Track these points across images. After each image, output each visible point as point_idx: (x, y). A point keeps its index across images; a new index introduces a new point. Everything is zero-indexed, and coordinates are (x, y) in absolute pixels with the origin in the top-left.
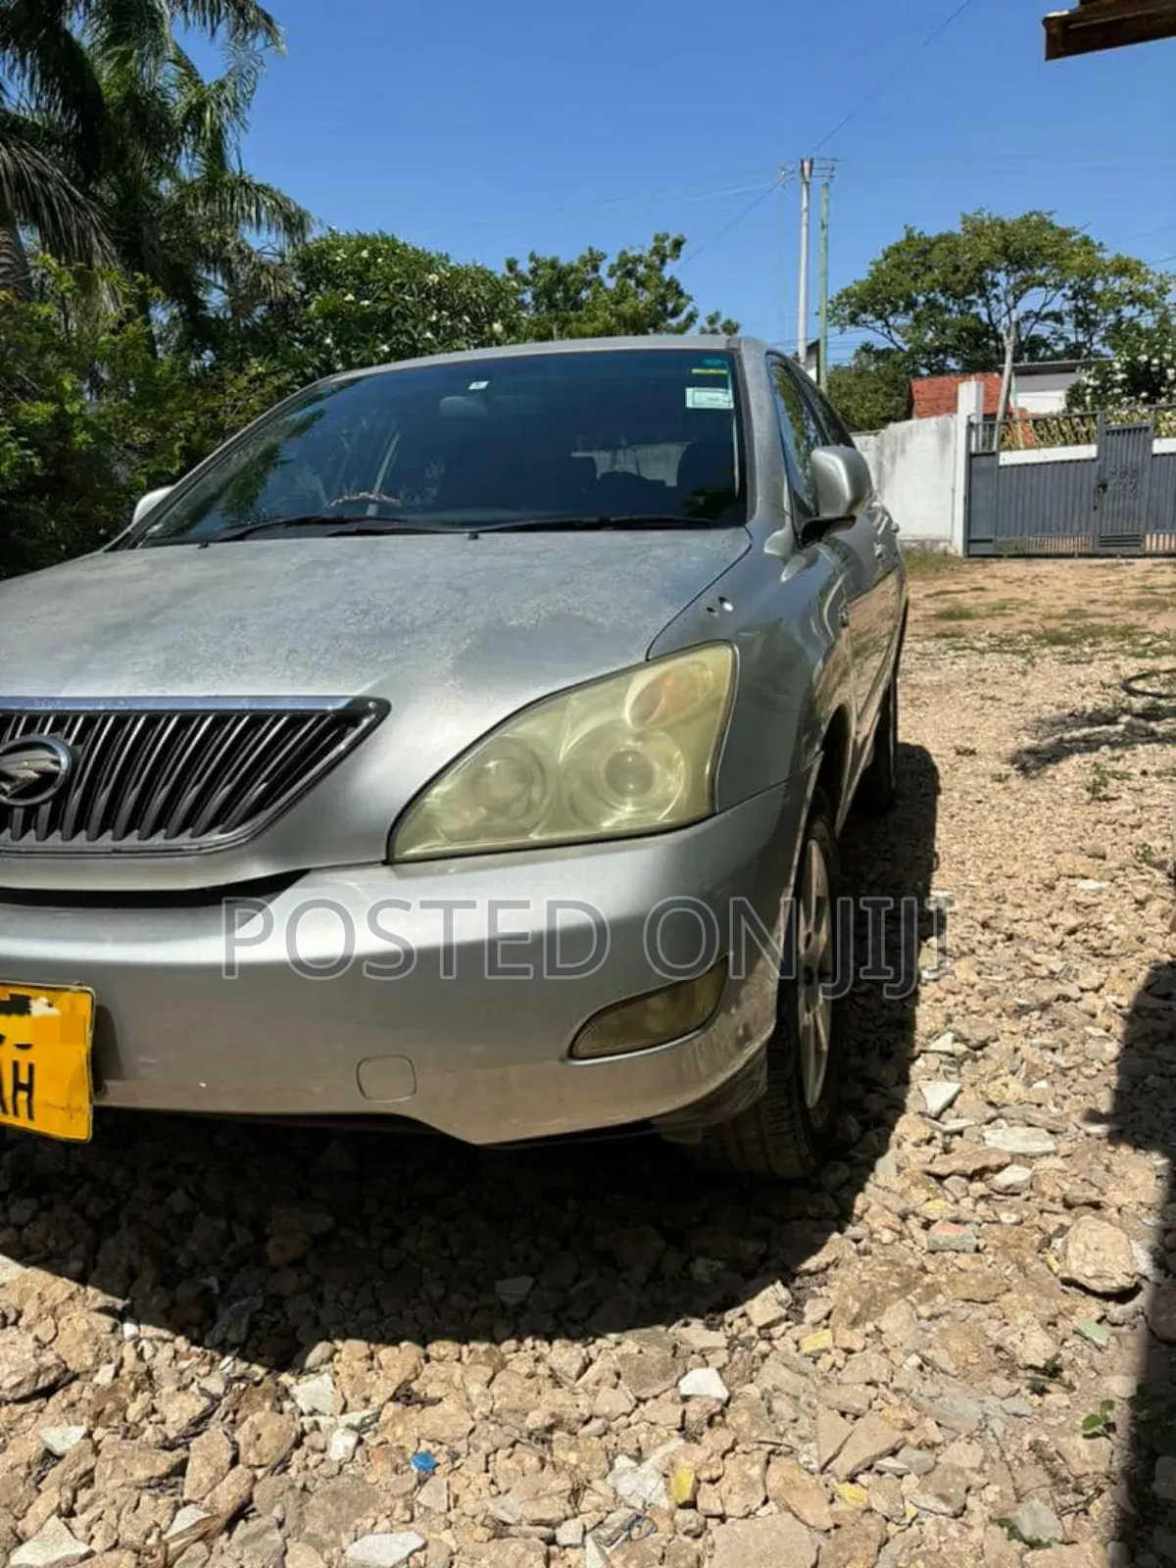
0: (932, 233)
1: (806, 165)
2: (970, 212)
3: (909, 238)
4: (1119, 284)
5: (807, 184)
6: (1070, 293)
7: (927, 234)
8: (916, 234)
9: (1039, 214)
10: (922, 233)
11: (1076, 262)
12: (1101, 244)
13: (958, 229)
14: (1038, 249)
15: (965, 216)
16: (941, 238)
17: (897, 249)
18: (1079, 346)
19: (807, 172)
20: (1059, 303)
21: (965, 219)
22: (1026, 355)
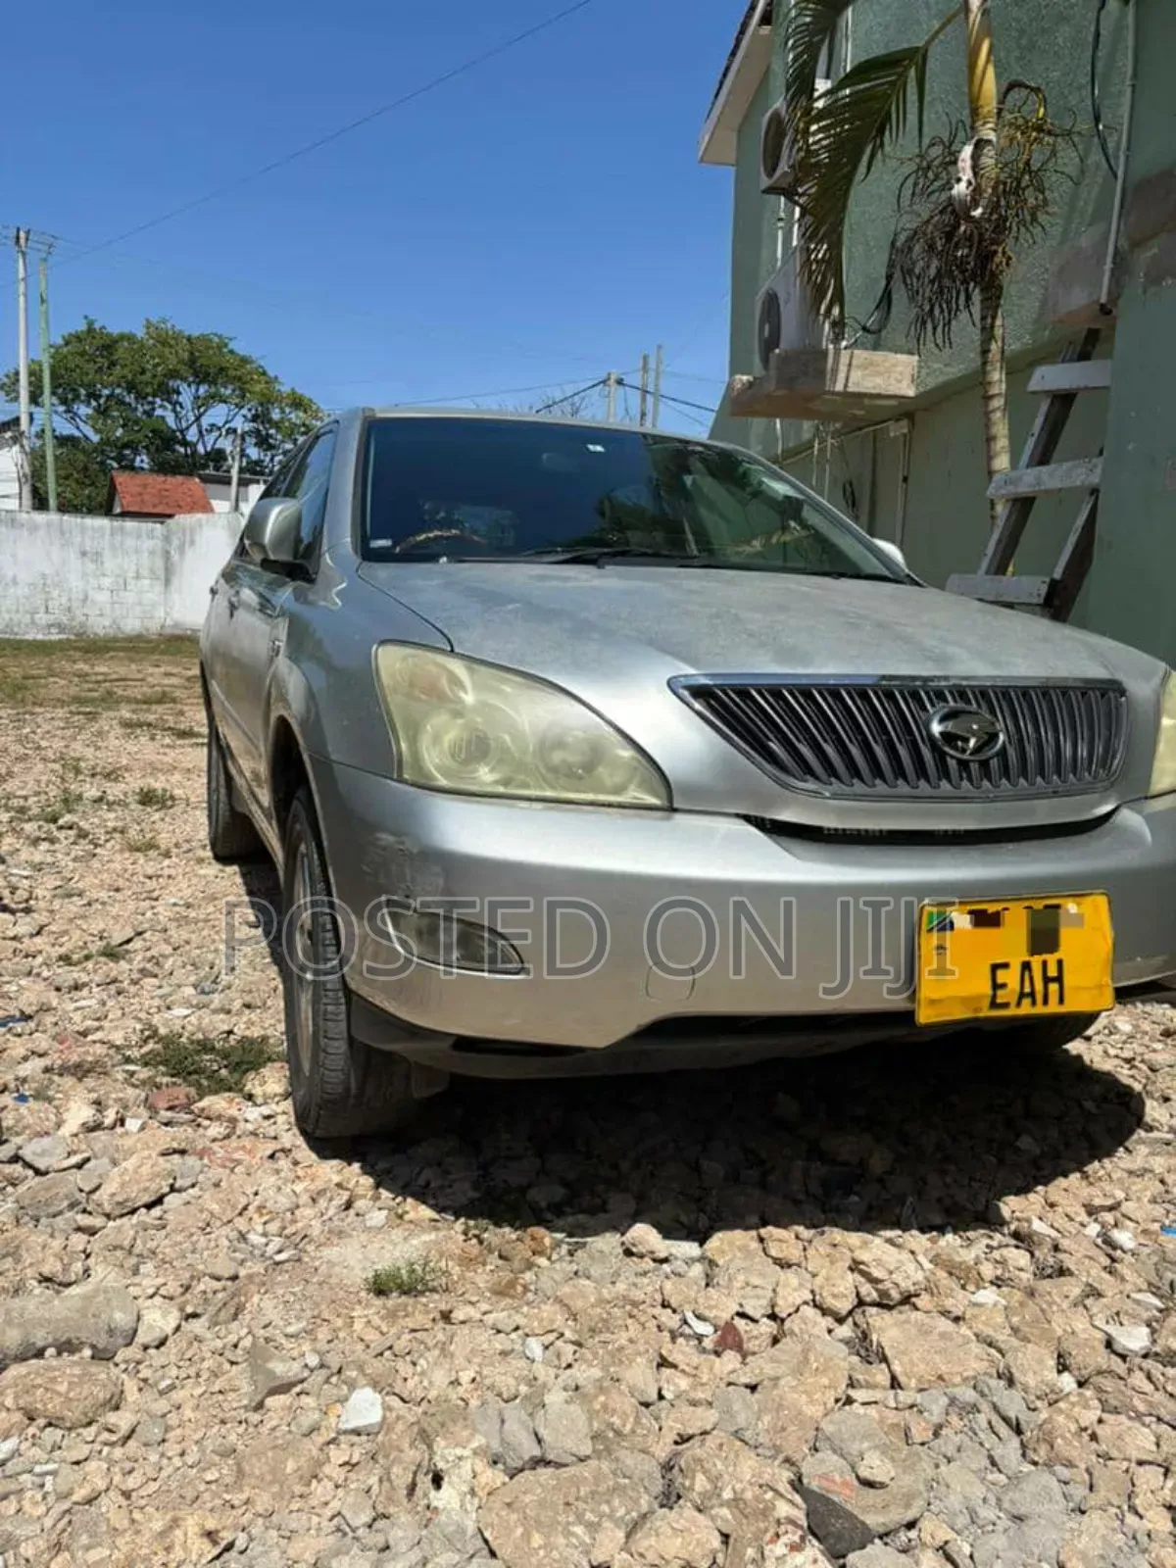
0: (115, 329)
1: (22, 235)
2: (154, 320)
3: (90, 330)
4: (296, 417)
5: (24, 254)
6: (249, 416)
7: (109, 330)
8: (97, 326)
9: (220, 337)
10: (104, 327)
11: (258, 388)
12: (276, 378)
13: (140, 333)
14: (222, 369)
15: (148, 320)
16: (122, 337)
17: (78, 338)
18: (259, 462)
19: (22, 241)
20: (240, 425)
21: (148, 325)
22: (211, 464)
